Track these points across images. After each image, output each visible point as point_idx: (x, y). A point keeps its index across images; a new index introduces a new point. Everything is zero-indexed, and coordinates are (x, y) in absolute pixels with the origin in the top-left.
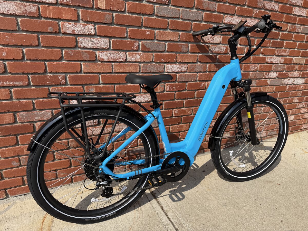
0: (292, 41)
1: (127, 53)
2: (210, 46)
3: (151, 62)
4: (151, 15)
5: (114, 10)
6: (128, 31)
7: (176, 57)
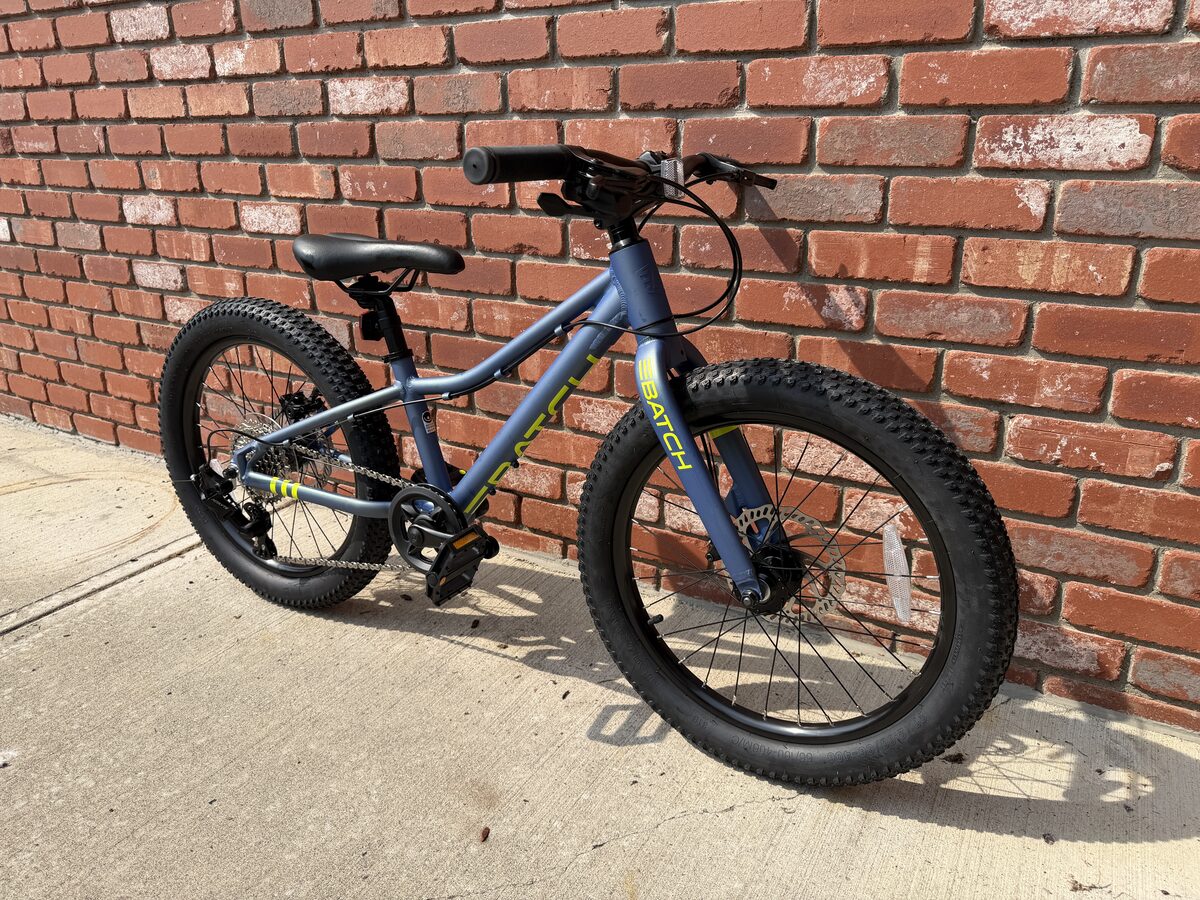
7: (360, 48)
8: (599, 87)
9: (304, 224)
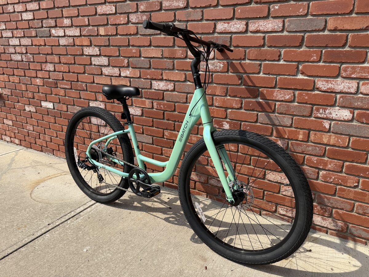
1: (121, 69)
3: (138, 78)
5: (110, 35)
6: (120, 50)
7: (162, 75)
8: (223, 90)
9: (142, 113)
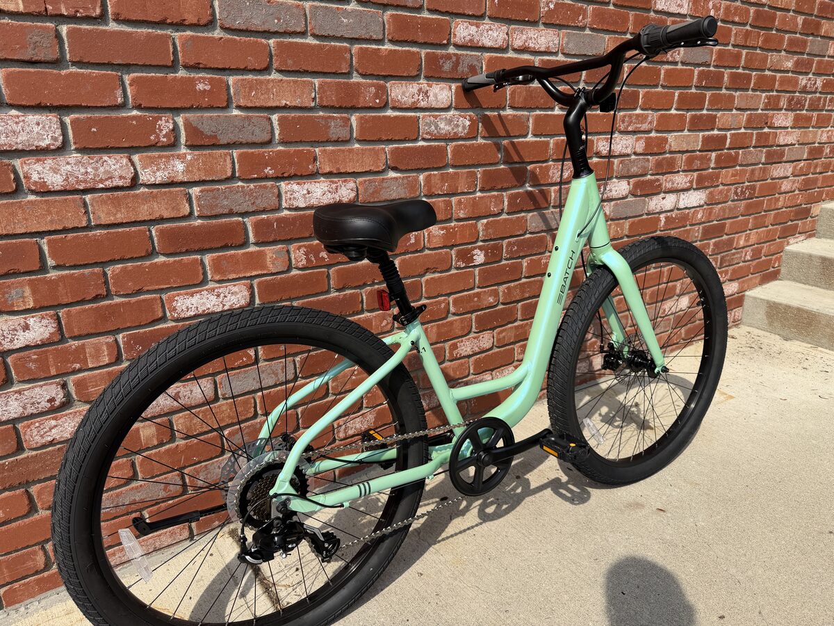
0: (660, 89)
1: (136, 158)
2: (421, 117)
3: (228, 180)
4: (205, 25)
5: (62, 16)
6: (127, 83)
7: (315, 159)
8: (472, 179)
